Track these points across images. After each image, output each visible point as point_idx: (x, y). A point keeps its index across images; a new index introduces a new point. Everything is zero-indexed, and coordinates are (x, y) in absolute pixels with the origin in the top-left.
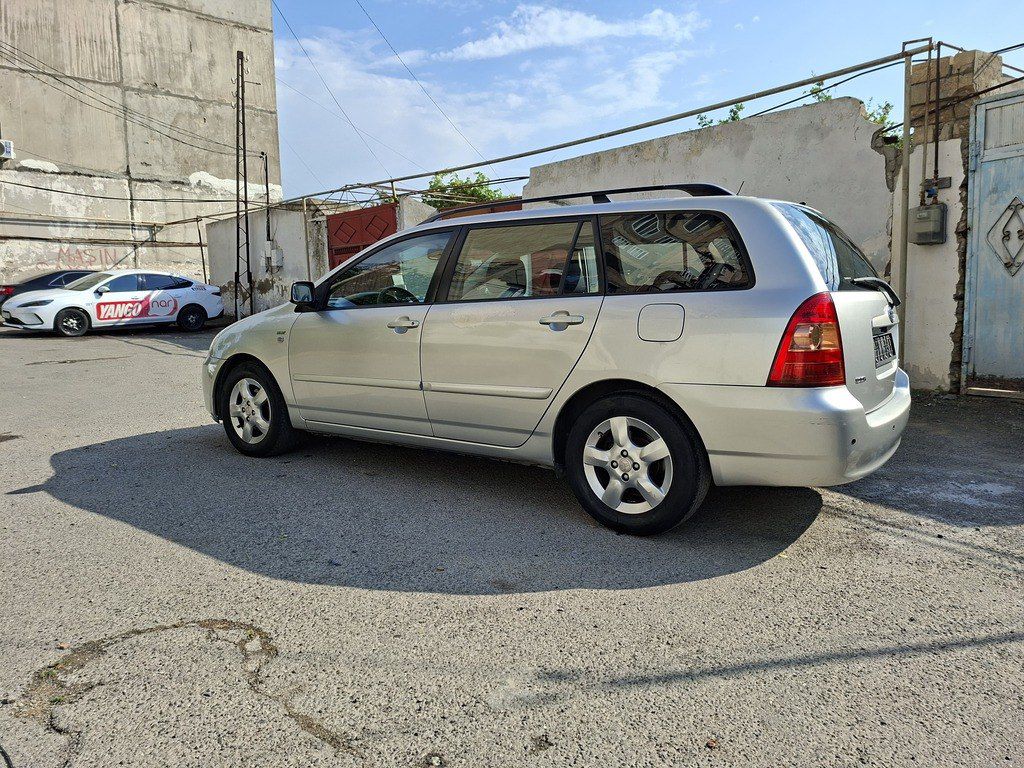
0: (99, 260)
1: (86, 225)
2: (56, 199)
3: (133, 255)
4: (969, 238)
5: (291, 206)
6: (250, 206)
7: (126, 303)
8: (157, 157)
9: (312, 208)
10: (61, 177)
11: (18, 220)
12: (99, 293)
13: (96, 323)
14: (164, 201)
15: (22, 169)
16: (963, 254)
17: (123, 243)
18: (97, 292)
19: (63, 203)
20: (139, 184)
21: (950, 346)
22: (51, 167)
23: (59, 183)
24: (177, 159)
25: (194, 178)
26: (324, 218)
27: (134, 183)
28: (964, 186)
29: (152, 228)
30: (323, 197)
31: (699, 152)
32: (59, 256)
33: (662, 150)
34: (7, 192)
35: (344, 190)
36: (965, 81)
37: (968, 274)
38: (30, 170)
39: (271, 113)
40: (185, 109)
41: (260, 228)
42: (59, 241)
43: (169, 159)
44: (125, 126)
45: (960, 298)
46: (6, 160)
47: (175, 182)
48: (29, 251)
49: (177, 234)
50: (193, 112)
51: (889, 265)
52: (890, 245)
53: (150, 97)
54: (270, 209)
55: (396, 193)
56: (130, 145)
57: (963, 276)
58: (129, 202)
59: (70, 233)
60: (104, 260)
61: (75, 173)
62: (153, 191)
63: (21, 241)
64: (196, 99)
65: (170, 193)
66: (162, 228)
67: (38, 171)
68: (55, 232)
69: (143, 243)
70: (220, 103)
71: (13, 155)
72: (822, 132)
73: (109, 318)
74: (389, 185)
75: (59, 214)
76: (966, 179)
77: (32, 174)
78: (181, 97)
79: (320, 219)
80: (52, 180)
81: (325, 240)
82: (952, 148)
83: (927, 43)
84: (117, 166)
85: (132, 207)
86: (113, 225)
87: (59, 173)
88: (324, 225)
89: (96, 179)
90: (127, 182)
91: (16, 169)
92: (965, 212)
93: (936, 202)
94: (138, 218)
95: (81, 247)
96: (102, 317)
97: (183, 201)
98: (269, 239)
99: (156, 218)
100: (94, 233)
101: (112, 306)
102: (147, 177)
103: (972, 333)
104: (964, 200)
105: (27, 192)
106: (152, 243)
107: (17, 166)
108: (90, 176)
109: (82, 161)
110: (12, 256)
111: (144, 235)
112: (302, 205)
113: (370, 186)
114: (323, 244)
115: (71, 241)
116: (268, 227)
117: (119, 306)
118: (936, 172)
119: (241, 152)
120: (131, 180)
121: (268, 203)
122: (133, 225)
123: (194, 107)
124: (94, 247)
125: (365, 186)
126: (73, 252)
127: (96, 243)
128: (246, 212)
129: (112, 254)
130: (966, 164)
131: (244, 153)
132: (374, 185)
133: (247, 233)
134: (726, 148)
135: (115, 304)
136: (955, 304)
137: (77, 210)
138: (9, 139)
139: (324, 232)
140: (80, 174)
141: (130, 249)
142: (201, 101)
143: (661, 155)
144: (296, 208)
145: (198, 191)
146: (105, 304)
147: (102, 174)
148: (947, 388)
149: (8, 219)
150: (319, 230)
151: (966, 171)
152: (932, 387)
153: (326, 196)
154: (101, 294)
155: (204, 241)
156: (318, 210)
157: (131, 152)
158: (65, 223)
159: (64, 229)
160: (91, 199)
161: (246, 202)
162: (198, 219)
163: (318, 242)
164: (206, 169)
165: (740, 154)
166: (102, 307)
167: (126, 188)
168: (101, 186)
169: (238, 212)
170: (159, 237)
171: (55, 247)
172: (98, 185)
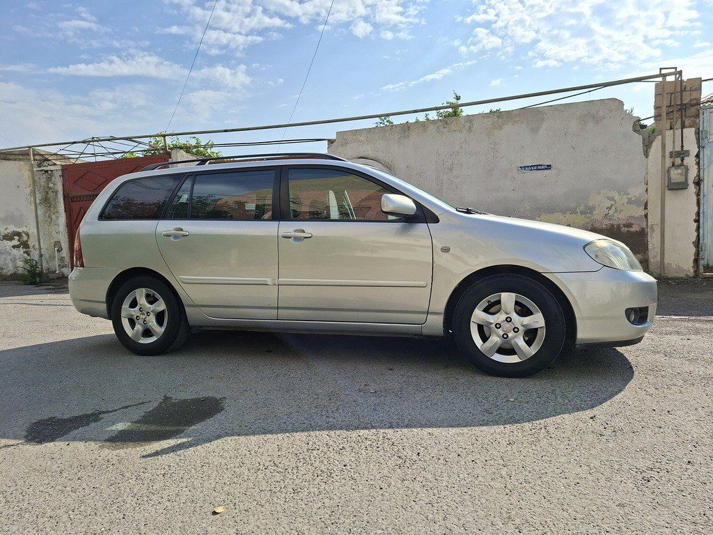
4: (702, 187)
9: (39, 157)
16: (698, 195)
21: (693, 250)
26: (58, 167)
28: (698, 156)
31: (500, 128)
33: (468, 125)
36: (694, 95)
37: (701, 207)
45: (697, 221)
51: (647, 203)
52: (647, 190)
57: (699, 208)
72: (597, 120)
76: (699, 151)
79: (51, 168)
81: (59, 189)
82: (690, 133)
83: (674, 70)
88: (58, 174)
92: (699, 171)
93: (682, 164)
103: (705, 241)
104: (698, 164)
114: (56, 192)
118: (682, 146)
130: (698, 142)
134: (524, 126)
136: (695, 225)
139: (58, 180)
148: (692, 275)
150: (49, 179)
151: (699, 147)
152: (682, 275)
156: (47, 160)
163: (48, 190)
165: (535, 130)
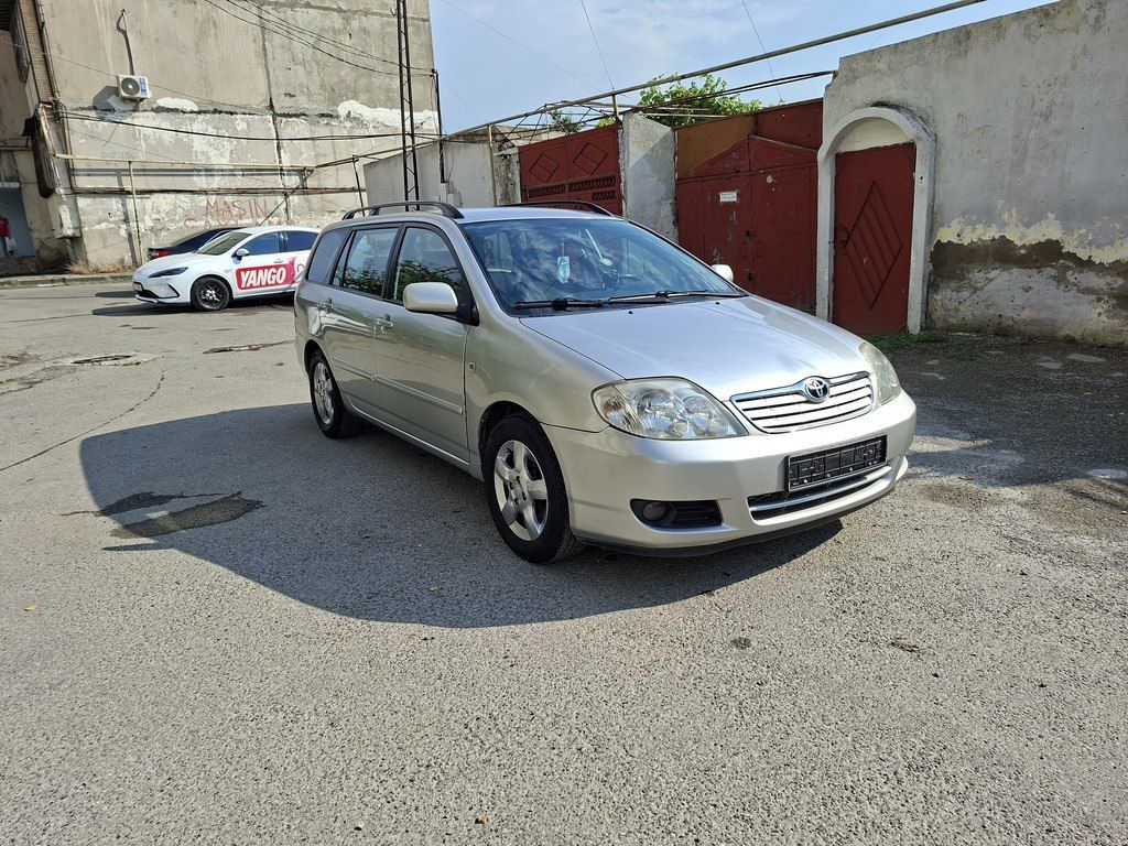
0: (248, 214)
1: (232, 172)
2: (198, 143)
3: (284, 205)
5: (471, 137)
6: (418, 140)
7: (269, 268)
8: (301, 85)
9: (498, 137)
10: (201, 116)
11: (161, 170)
12: (237, 257)
13: (238, 293)
14: (313, 139)
15: (159, 110)
17: (272, 191)
18: (235, 255)
19: (206, 148)
20: (284, 120)
22: (189, 105)
23: (199, 124)
24: (322, 86)
25: (342, 109)
26: (515, 150)
27: (279, 119)
29: (302, 172)
30: (513, 123)
32: (207, 210)
33: (1094, 13)
34: (146, 138)
35: (542, 112)
38: (168, 110)
39: (424, 20)
40: (328, 23)
41: (431, 166)
42: (205, 192)
43: (314, 88)
44: (264, 49)
46: (142, 99)
47: (323, 115)
48: (176, 207)
49: (329, 179)
50: (337, 26)
53: (289, 12)
54: (443, 143)
55: (619, 110)
56: (271, 73)
58: (276, 142)
59: (217, 182)
60: (254, 211)
61: (215, 111)
62: (299, 127)
63: (166, 195)
64: (339, 10)
65: (318, 129)
66: (312, 171)
67: (175, 110)
68: (200, 182)
69: (294, 191)
70: (366, 13)
71: (149, 94)
73: (251, 287)
74: (609, 100)
75: (202, 161)
77: (171, 115)
78: (323, 8)
79: (509, 151)
80: (192, 120)
81: (517, 179)
84: (258, 100)
85: (279, 148)
86: (260, 171)
87: (199, 113)
88: (516, 159)
89: (239, 116)
90: (270, 118)
91: (153, 110)
94: (286, 163)
95: (229, 199)
96: (243, 286)
97: (333, 138)
98: (443, 181)
99: (306, 161)
100: (241, 182)
101: (254, 272)
102: (293, 112)
105: (168, 137)
106: (303, 190)
107: (154, 106)
108: (232, 113)
109: (223, 97)
110: (158, 212)
111: (293, 181)
112: (486, 135)
113: (580, 103)
114: (514, 184)
115: (218, 192)
116: (442, 165)
117: (261, 271)
119: (405, 71)
120: (275, 115)
121: (441, 135)
122: (281, 170)
123: (336, 20)
124: (244, 198)
125: (571, 104)
126: (221, 206)
127: (245, 193)
128: (414, 148)
129: (262, 205)
131: (409, 72)
132: (587, 101)
133: (415, 174)
135: (257, 269)
137: (220, 155)
138: (143, 74)
139: (516, 168)
140: (220, 112)
141: (280, 199)
142: (345, 12)
143: (1091, 20)
144: (478, 139)
145: (348, 124)
146: (245, 270)
147: (244, 110)
149: (150, 170)
150: (508, 166)
153: (518, 121)
154: (240, 258)
155: (363, 185)
156: (506, 140)
157: (273, 82)
158: (209, 171)
159: (210, 179)
160: (235, 141)
161: (412, 135)
162: (354, 160)
163: (507, 182)
164: (355, 97)
166: (243, 273)
167: (271, 125)
168: (244, 125)
169: (404, 148)
170: (311, 183)
171: (202, 200)
172: (240, 123)
